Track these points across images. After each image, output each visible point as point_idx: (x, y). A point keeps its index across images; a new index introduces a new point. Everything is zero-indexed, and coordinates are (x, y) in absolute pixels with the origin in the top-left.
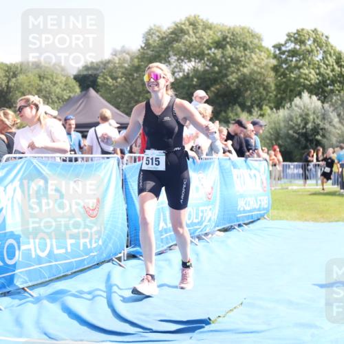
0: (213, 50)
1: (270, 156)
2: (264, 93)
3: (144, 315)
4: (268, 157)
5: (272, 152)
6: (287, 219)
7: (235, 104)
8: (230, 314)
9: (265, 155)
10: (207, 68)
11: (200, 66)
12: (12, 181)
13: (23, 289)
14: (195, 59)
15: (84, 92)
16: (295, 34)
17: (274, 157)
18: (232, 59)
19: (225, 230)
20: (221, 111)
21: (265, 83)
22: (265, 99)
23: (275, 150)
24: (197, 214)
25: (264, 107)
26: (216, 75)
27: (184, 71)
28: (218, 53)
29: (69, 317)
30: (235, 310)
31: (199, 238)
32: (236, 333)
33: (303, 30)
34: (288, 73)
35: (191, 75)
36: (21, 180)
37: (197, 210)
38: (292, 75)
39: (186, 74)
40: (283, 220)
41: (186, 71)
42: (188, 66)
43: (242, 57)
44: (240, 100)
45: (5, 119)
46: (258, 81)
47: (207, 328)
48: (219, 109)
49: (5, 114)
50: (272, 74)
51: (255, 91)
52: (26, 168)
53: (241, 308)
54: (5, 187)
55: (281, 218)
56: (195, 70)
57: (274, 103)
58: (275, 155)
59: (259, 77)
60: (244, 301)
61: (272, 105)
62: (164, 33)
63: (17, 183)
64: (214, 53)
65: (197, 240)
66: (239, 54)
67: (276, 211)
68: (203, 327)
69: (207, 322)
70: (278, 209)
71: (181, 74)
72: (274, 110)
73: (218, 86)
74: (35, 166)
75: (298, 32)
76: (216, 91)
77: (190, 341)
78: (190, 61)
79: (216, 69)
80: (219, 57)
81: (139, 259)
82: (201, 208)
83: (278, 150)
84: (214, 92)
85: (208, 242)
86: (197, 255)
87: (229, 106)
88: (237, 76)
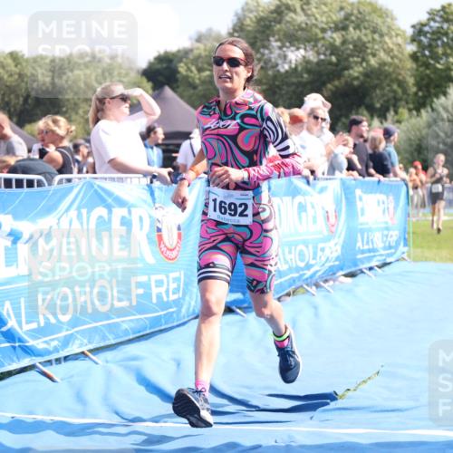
0: (329, 33)
1: (411, 176)
2: (400, 91)
3: (248, 387)
4: (407, 177)
5: (412, 170)
6: (435, 260)
7: (359, 106)
8: (363, 387)
9: (403, 174)
10: (322, 57)
11: (312, 56)
12: (68, 210)
13: (83, 353)
14: (305, 46)
15: (156, 92)
16: (439, 11)
17: (415, 177)
18: (355, 46)
19: (352, 275)
20: (341, 116)
21: (400, 78)
22: (401, 99)
23: (416, 168)
24: (315, 253)
25: (401, 110)
26: (334, 68)
27: (290, 62)
28: (337, 38)
29: (147, 390)
30: (369, 382)
31: (317, 286)
32: (372, 412)
33: (450, 5)
34: (432, 62)
35: (300, 68)
36: (78, 209)
37: (315, 248)
38: (439, 66)
39: (293, 66)
40: (430, 260)
41: (294, 62)
42: (295, 56)
43: (369, 42)
44: (367, 100)
45: (55, 128)
46: (390, 74)
47: (333, 405)
48: (338, 113)
49: (55, 122)
50: (410, 64)
51: (388, 88)
52: (85, 192)
53: (377, 378)
54: (59, 220)
55: (426, 259)
56: (306, 61)
57: (413, 103)
58: (417, 174)
59: (391, 70)
60: (382, 369)
61: (411, 106)
62: (262, 11)
63: (73, 213)
64: (332, 38)
65: (314, 288)
66: (365, 39)
67: (419, 250)
68: (328, 404)
69: (332, 397)
70: (422, 247)
71: (287, 67)
72: (414, 112)
73: (336, 83)
74: (96, 191)
75: (443, 8)
76: (333, 89)
77: (311, 422)
78: (298, 49)
79: (334, 59)
80: (338, 42)
81: (237, 314)
82: (321, 245)
83: (420, 167)
84: (331, 90)
85: (328, 291)
86: (315, 308)
87: (352, 109)
88: (361, 69)
